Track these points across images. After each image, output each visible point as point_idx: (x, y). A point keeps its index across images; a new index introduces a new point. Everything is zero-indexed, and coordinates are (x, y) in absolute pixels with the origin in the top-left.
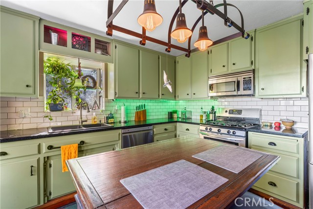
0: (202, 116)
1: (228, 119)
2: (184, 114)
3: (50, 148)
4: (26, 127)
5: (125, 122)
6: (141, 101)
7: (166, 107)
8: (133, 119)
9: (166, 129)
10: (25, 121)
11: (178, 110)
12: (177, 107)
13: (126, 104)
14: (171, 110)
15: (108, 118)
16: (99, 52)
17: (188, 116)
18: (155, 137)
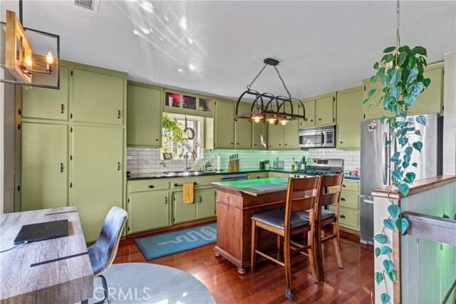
0: (293, 166)
2: (276, 163)
3: (176, 185)
4: (149, 171)
5: (221, 170)
6: (235, 151)
7: (258, 157)
8: (227, 168)
9: (258, 178)
10: (149, 166)
11: (270, 160)
12: (269, 157)
13: (222, 154)
14: (263, 160)
15: (207, 166)
16: (201, 109)
17: (280, 166)
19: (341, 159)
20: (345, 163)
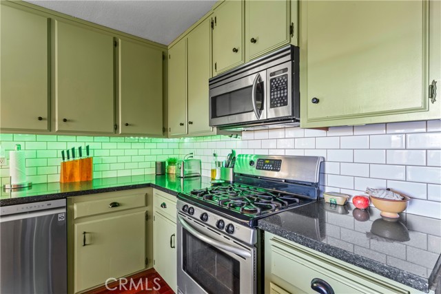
0: (213, 171)
1: (255, 180)
7: (154, 152)
9: (114, 205)
18: (76, 226)
19: (316, 158)
20: (328, 168)
